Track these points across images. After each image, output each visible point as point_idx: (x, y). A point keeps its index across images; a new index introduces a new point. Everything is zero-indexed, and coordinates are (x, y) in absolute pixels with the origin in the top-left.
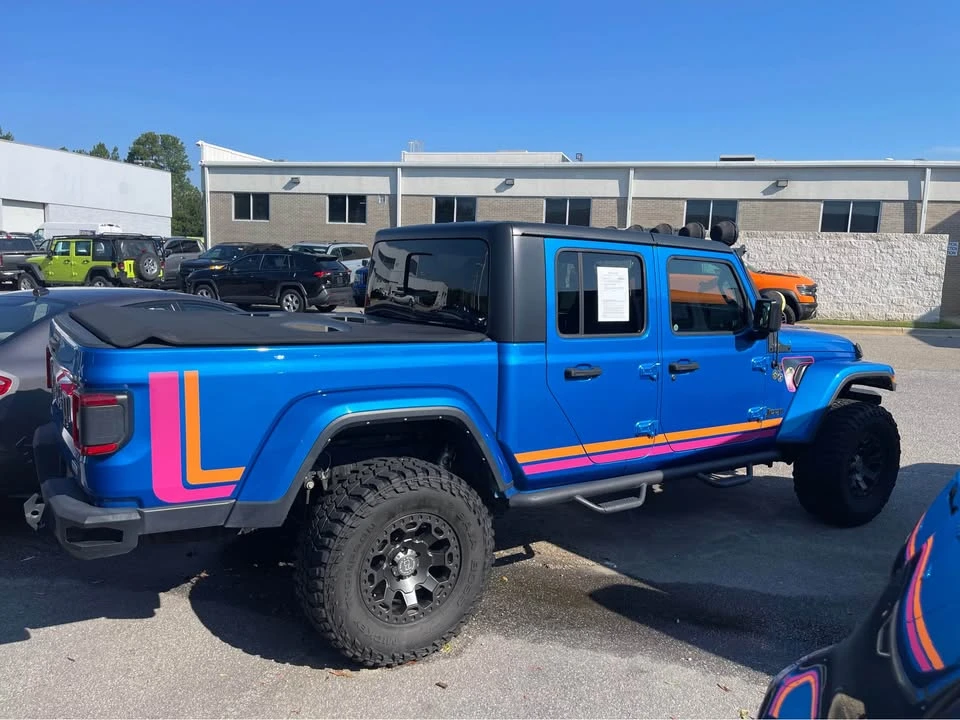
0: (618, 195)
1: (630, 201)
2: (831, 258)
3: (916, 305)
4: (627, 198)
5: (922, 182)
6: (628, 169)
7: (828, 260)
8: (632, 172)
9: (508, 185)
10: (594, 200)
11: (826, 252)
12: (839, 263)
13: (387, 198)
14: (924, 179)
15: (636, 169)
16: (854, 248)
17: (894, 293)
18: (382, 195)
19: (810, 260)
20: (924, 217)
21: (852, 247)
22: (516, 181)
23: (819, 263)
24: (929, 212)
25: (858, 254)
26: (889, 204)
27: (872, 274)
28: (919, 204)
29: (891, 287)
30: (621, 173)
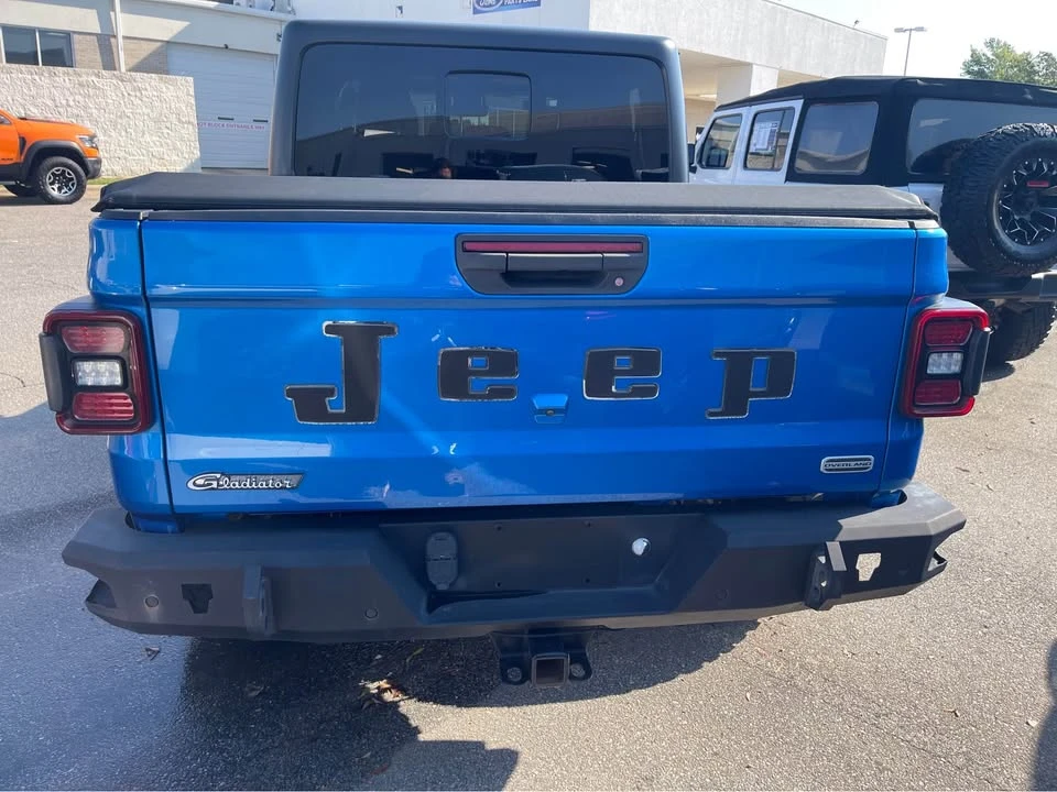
2: (74, 101)
3: (176, 158)
5: (112, 13)
7: (72, 103)
11: (67, 93)
12: (86, 108)
14: (114, 10)
16: (99, 88)
17: (152, 144)
19: (49, 103)
20: (122, 54)
21: (95, 87)
23: (62, 106)
24: (125, 50)
25: (105, 96)
26: (81, 37)
27: (124, 121)
28: (113, 40)
29: (147, 136)
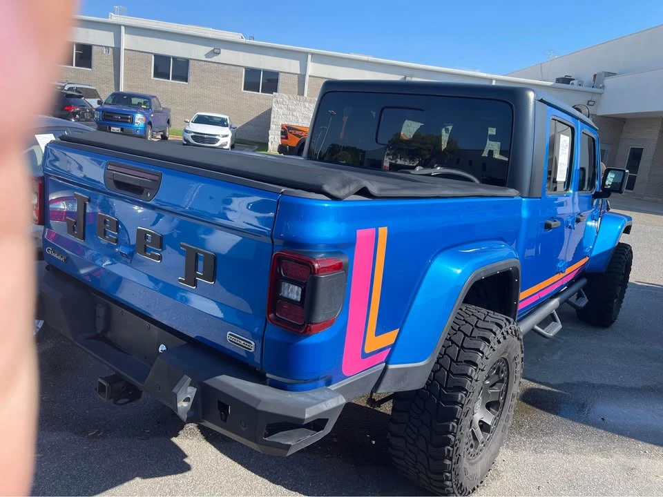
0: (299, 73)
1: (307, 78)
4: (305, 75)
6: (307, 53)
8: (310, 56)
9: (215, 53)
10: (282, 74)
13: (111, 50)
15: (313, 54)
18: (107, 47)
22: (222, 50)
30: (302, 57)
